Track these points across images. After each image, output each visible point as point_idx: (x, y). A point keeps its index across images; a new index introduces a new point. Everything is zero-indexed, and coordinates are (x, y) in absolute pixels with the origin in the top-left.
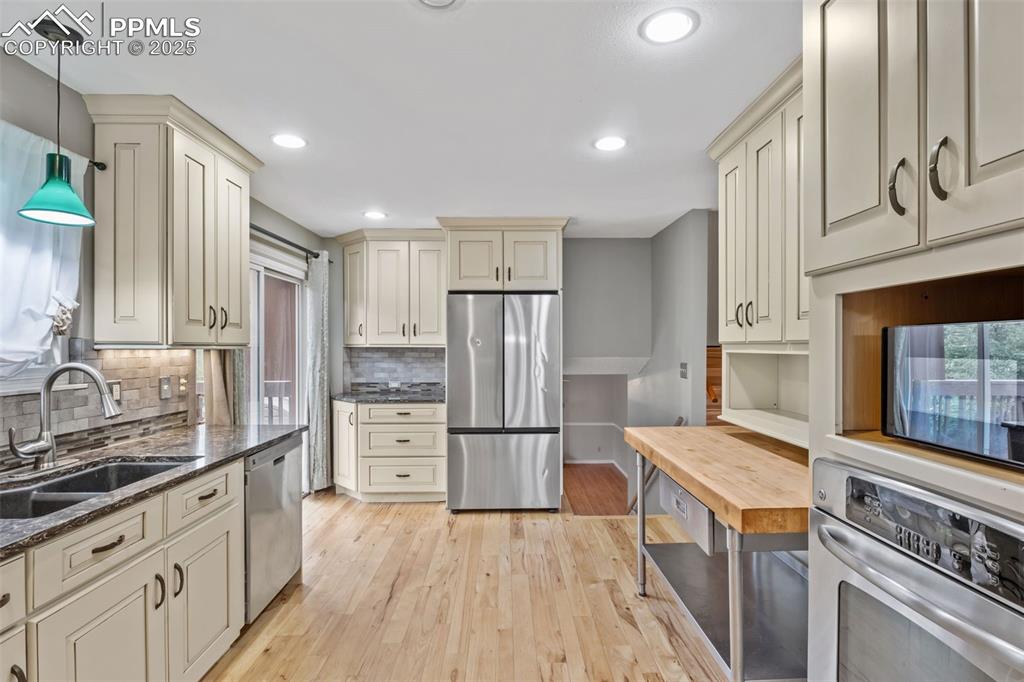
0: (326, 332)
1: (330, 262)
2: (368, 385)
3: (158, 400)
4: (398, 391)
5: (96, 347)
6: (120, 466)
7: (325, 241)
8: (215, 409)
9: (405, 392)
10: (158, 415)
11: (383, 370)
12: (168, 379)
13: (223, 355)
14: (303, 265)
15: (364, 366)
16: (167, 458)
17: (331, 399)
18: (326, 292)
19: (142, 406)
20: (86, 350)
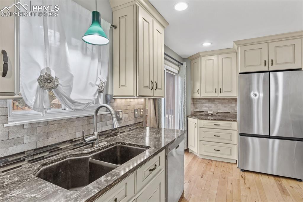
0: (186, 92)
1: (187, 67)
2: (200, 112)
3: (134, 117)
4: (212, 115)
5: (114, 98)
6: (121, 146)
7: (184, 59)
8: (152, 121)
9: (215, 116)
10: (134, 123)
11: (206, 107)
12: (137, 110)
13: (154, 100)
14: (178, 68)
15: (199, 105)
16: (137, 145)
17: (187, 117)
18: (186, 77)
19: (129, 120)
20: (111, 99)
